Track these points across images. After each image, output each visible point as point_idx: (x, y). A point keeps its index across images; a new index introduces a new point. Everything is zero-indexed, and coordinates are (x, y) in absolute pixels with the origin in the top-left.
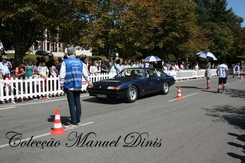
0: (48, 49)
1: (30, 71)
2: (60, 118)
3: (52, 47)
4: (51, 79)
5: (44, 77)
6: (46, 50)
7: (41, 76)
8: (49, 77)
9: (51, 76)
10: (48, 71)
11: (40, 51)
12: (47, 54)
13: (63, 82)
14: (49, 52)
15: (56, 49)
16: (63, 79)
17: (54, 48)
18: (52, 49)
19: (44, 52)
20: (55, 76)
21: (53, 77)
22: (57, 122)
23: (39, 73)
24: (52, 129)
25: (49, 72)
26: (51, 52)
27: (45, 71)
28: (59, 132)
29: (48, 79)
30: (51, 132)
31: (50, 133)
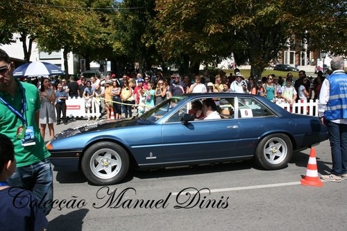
0: (292, 62)
1: (271, 93)
2: (315, 163)
3: (297, 59)
4: (299, 104)
5: (289, 102)
6: (288, 63)
7: (286, 100)
8: (297, 102)
9: (299, 101)
10: (295, 93)
11: (280, 66)
12: (290, 69)
13: (323, 111)
14: (293, 66)
15: (303, 61)
16: (324, 105)
17: (299, 60)
18: (297, 62)
19: (286, 66)
20: (305, 101)
21: (302, 102)
22: (311, 167)
23: (282, 96)
24: (304, 177)
25: (298, 95)
26: (296, 66)
27: (291, 93)
28: (312, 183)
29: (295, 105)
30: (302, 182)
31: (300, 183)
